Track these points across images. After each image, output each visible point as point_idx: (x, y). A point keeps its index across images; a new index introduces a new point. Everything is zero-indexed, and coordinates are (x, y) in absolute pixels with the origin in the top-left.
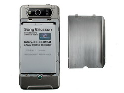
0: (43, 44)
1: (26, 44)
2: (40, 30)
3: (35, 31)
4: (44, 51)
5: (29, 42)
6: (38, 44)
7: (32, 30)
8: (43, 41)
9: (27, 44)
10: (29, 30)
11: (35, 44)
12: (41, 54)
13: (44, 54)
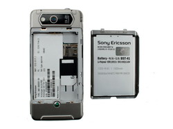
0: (120, 60)
1: (99, 60)
2: (117, 43)
3: (111, 45)
4: (121, 69)
5: (103, 59)
6: (114, 60)
7: (107, 43)
8: (120, 57)
9: (102, 60)
10: (104, 43)
11: (111, 61)
12: (118, 73)
13: (122, 73)
